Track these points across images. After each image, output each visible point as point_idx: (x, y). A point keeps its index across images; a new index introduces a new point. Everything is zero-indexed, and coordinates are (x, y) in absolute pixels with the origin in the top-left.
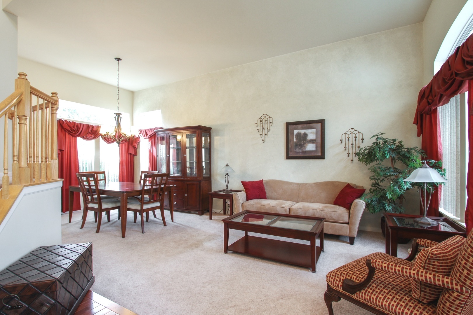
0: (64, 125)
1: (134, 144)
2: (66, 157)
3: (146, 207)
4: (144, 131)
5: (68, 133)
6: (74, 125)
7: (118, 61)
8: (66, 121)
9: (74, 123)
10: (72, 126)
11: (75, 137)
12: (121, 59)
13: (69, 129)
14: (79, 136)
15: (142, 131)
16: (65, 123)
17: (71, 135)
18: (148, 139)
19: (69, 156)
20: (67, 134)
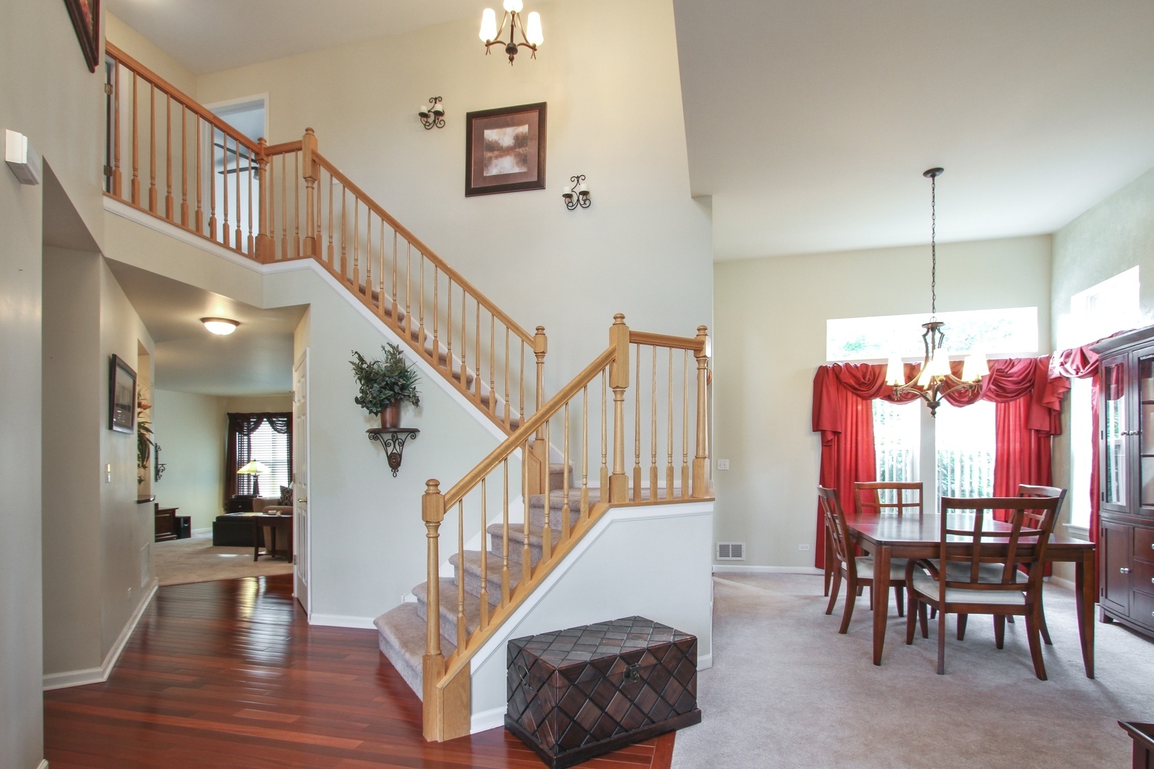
0: (841, 376)
1: (1046, 400)
2: (849, 446)
3: (954, 597)
4: (1075, 355)
5: (853, 392)
6: (865, 370)
7: (933, 176)
8: (847, 365)
9: (865, 366)
10: (860, 375)
11: (868, 398)
12: (940, 170)
13: (852, 382)
14: (875, 395)
15: (1071, 354)
16: (843, 371)
17: (858, 395)
18: (1090, 380)
19: (854, 445)
20: (850, 394)
